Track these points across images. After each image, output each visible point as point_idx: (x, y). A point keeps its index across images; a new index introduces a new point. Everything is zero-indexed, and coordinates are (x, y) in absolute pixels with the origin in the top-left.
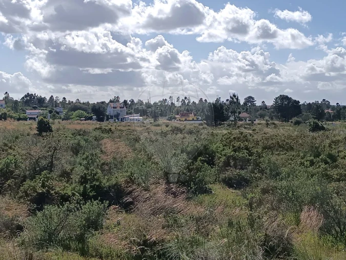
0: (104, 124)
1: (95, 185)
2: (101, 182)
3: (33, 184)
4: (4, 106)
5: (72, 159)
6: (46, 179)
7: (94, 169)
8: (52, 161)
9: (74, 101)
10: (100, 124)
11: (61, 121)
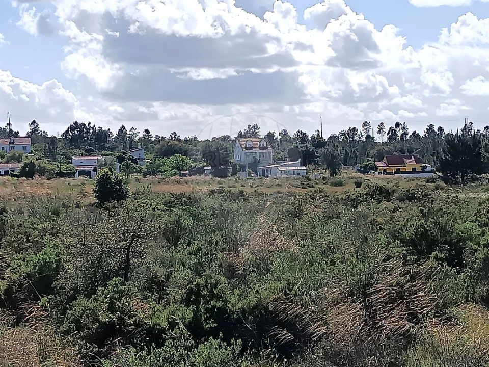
0: (228, 182)
1: (214, 307)
2: (226, 302)
3: (91, 306)
4: (30, 148)
5: (168, 255)
6: (116, 296)
7: (213, 275)
8: (128, 260)
9: (168, 136)
10: (219, 183)
11: (140, 176)
